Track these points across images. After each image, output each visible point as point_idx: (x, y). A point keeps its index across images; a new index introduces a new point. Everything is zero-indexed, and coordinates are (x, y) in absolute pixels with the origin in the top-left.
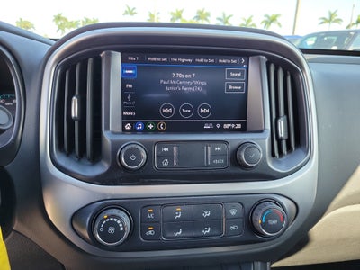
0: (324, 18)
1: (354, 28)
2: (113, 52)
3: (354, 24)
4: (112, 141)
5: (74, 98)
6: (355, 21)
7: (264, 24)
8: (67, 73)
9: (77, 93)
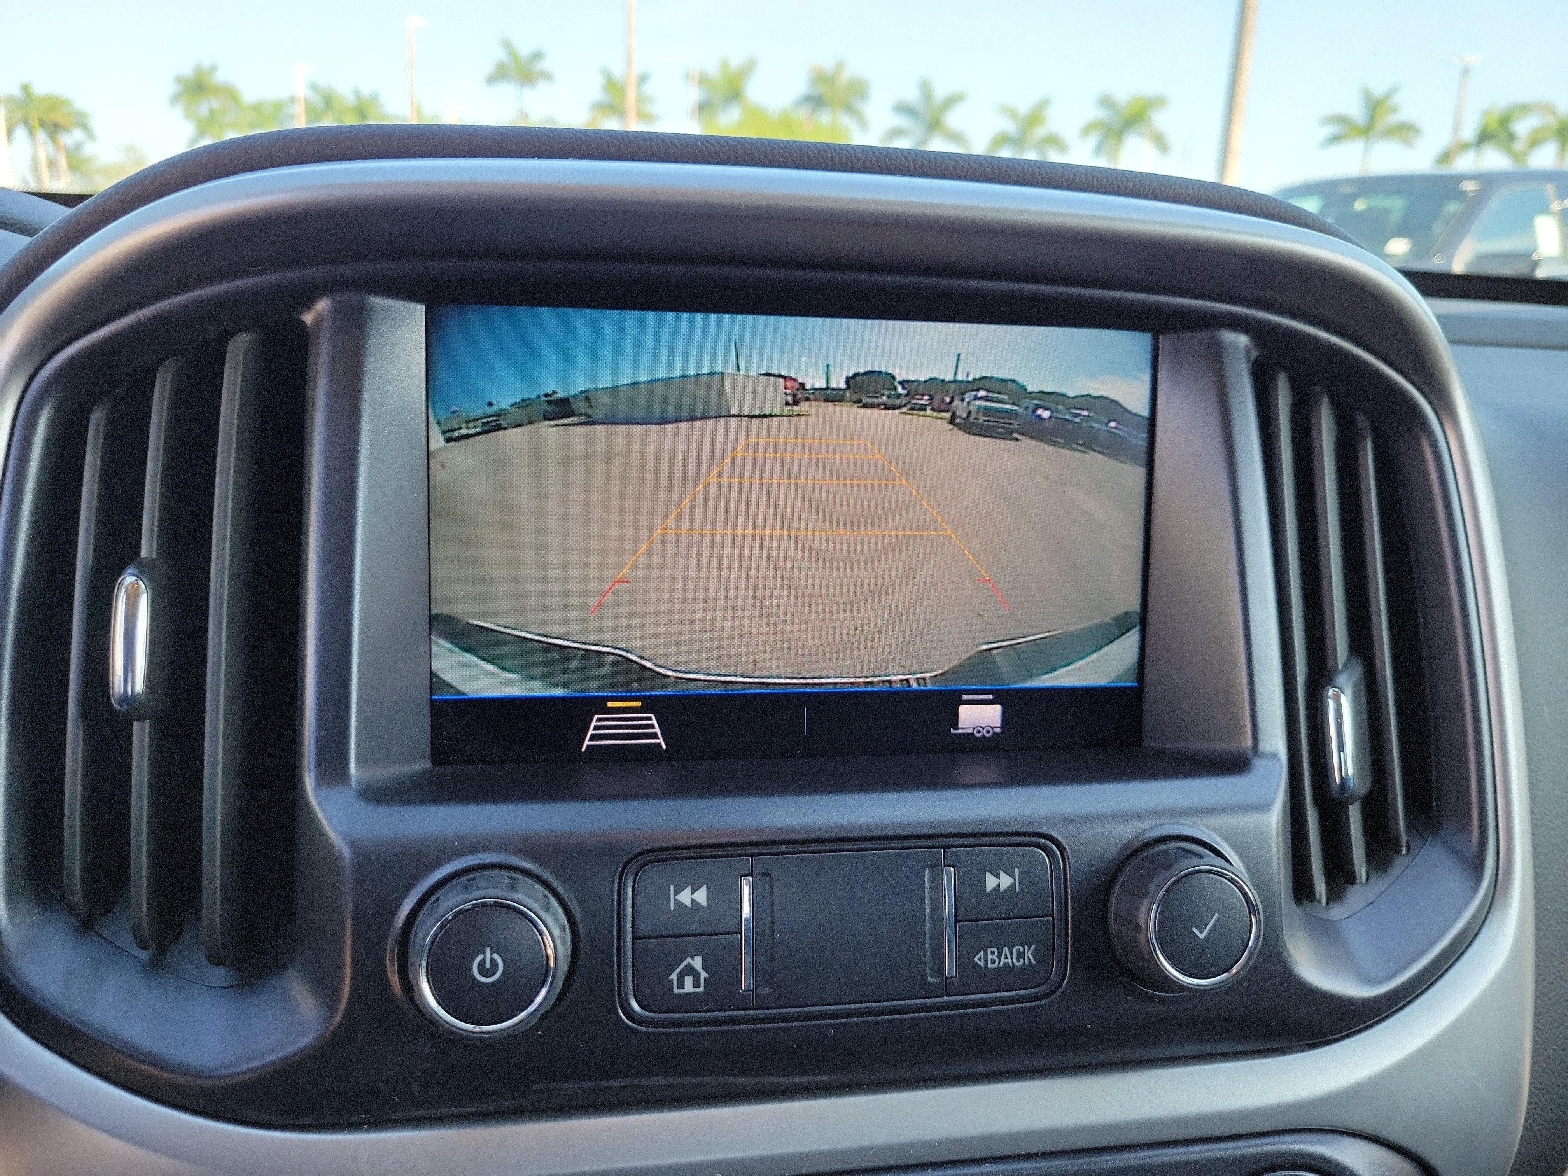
0: (1343, 120)
1: (1465, 163)
2: (377, 301)
3: (1464, 147)
4: (354, 846)
5: (128, 579)
6: (1469, 133)
7: (1092, 140)
8: (97, 420)
9: (148, 548)
